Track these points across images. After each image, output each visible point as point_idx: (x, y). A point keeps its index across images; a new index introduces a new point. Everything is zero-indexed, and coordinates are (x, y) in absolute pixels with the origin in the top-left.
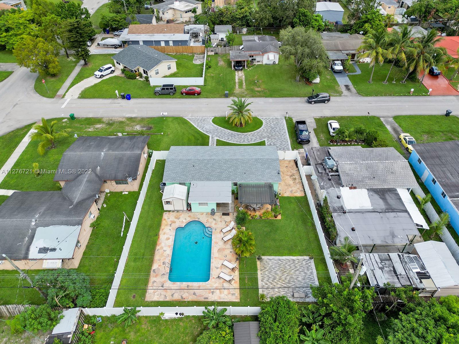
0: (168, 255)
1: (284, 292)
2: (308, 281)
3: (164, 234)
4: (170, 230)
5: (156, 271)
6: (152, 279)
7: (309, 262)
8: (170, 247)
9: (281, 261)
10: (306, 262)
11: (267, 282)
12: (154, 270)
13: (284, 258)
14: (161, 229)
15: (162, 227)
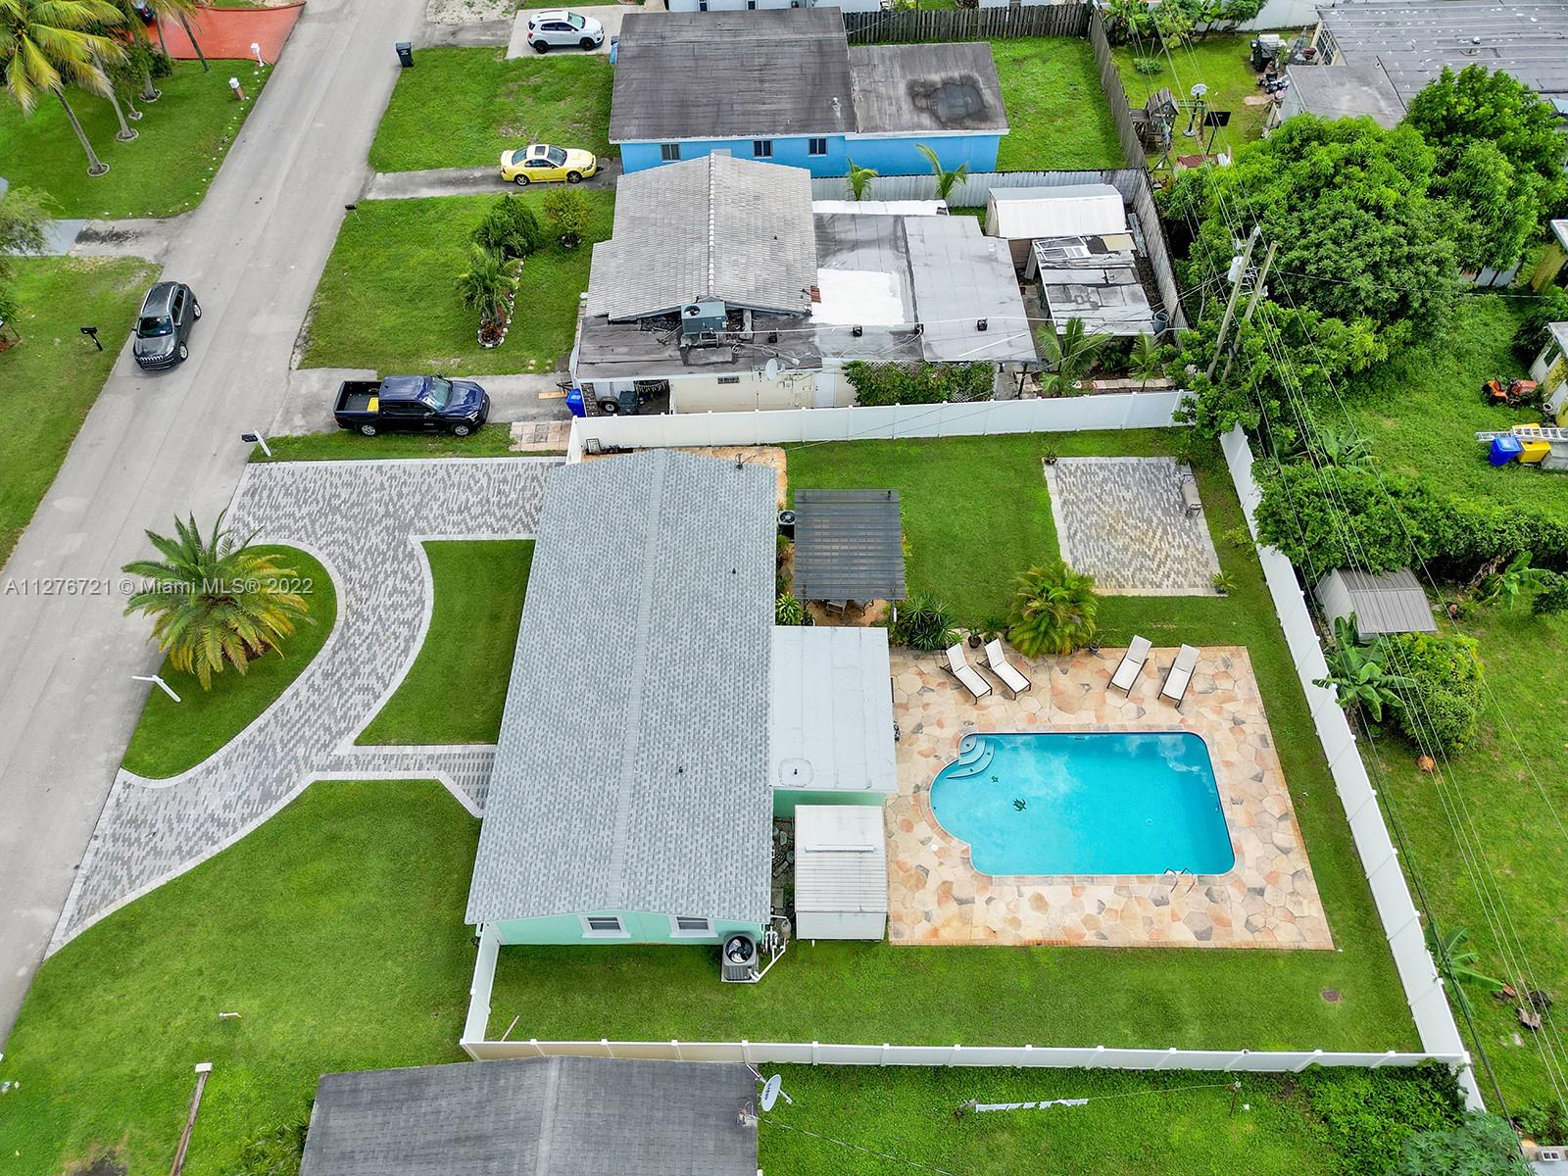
0: (1118, 890)
1: (1181, 536)
2: (1129, 478)
3: (1015, 922)
4: (989, 900)
5: (1201, 928)
6: (1239, 937)
7: (1064, 468)
8: (1083, 888)
9: (1075, 534)
10: (1065, 474)
11: (1160, 573)
12: (1199, 936)
13: (1060, 526)
14: (992, 942)
15: (978, 936)
